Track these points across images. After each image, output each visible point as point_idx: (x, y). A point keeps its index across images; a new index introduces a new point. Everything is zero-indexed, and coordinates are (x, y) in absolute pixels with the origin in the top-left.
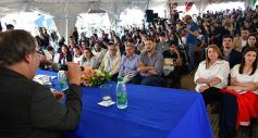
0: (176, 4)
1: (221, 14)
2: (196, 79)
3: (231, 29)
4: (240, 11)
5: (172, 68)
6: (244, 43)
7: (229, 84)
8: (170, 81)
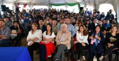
0: (19, 4)
1: (39, 10)
2: (27, 39)
3: (43, 16)
4: (46, 10)
5: (16, 35)
6: (48, 22)
7: (43, 40)
8: (15, 42)
